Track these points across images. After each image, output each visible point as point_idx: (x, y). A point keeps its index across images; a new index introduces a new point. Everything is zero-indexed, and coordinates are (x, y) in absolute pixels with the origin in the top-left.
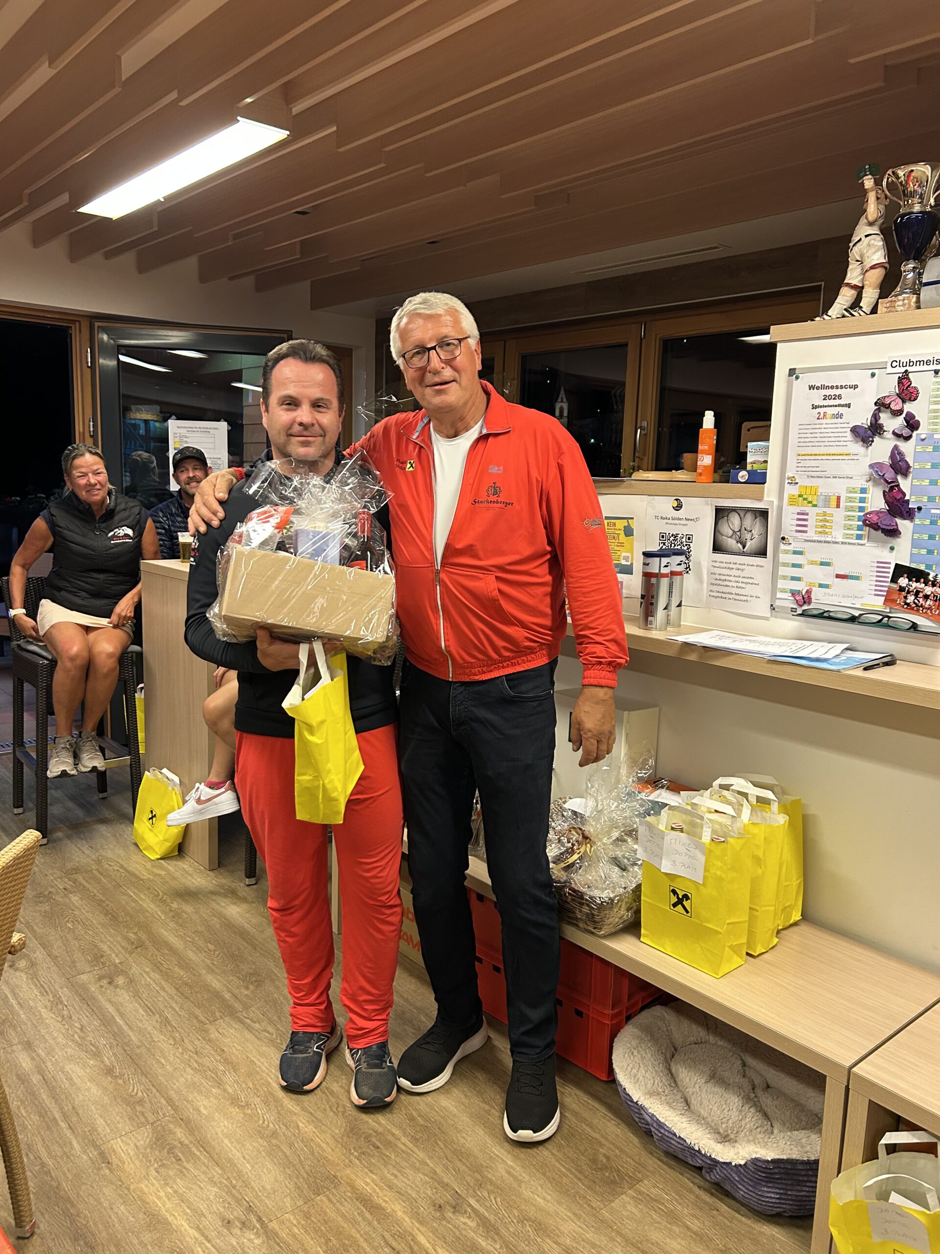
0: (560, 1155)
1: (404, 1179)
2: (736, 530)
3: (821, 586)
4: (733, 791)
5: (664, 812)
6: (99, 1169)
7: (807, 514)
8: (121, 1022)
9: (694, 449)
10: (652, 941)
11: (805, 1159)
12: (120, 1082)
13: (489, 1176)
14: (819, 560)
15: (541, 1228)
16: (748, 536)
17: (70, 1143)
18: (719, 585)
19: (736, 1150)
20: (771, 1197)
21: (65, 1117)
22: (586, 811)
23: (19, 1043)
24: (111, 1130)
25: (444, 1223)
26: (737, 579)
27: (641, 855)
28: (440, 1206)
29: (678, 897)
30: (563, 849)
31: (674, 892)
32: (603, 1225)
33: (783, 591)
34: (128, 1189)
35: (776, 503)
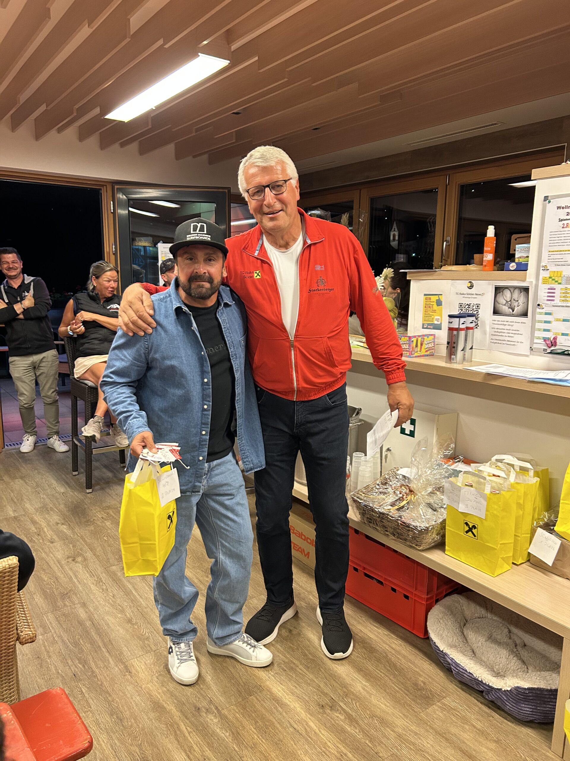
0: (395, 680)
1: (301, 689)
2: (508, 300)
3: (563, 334)
4: (505, 463)
5: (460, 475)
6: (124, 676)
7: (555, 289)
8: (136, 594)
9: (481, 251)
10: (452, 553)
11: (549, 688)
12: (136, 627)
13: (352, 690)
14: (562, 318)
15: (383, 722)
16: (516, 304)
17: (108, 660)
18: (497, 335)
19: (505, 682)
20: (527, 711)
21: (105, 645)
22: (411, 475)
23: (79, 603)
24: (131, 654)
25: (325, 716)
26: (508, 331)
27: (446, 501)
28: (323, 706)
29: (469, 527)
30: (397, 498)
31: (467, 524)
32: (421, 722)
33: (539, 338)
34: (141, 688)
35: (534, 282)
